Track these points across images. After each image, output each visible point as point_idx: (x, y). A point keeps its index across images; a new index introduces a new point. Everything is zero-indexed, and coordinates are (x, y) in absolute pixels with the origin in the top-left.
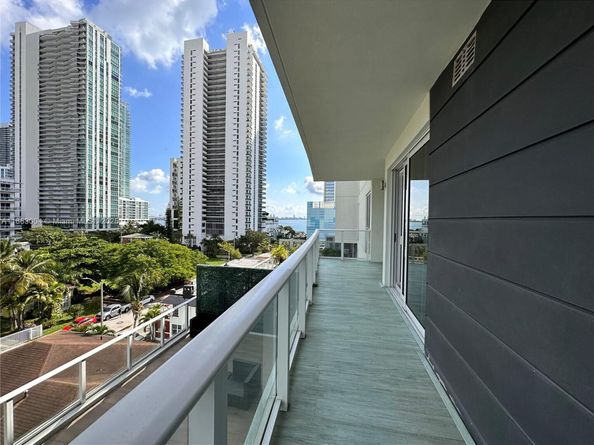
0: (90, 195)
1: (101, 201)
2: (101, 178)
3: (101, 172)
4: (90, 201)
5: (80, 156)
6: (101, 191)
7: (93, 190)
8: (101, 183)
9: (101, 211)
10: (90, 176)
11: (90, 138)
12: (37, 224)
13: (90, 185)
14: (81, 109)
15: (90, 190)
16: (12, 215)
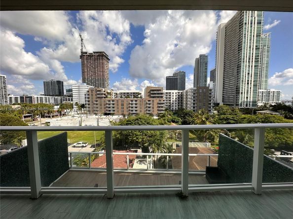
0: (242, 90)
1: (247, 93)
2: (248, 81)
3: (248, 78)
4: (242, 93)
5: (238, 72)
6: (248, 87)
7: (244, 87)
8: (248, 83)
9: (247, 98)
10: (243, 81)
11: (244, 62)
12: (221, 104)
13: (242, 85)
14: (240, 49)
15: (242, 88)
16: (212, 101)
